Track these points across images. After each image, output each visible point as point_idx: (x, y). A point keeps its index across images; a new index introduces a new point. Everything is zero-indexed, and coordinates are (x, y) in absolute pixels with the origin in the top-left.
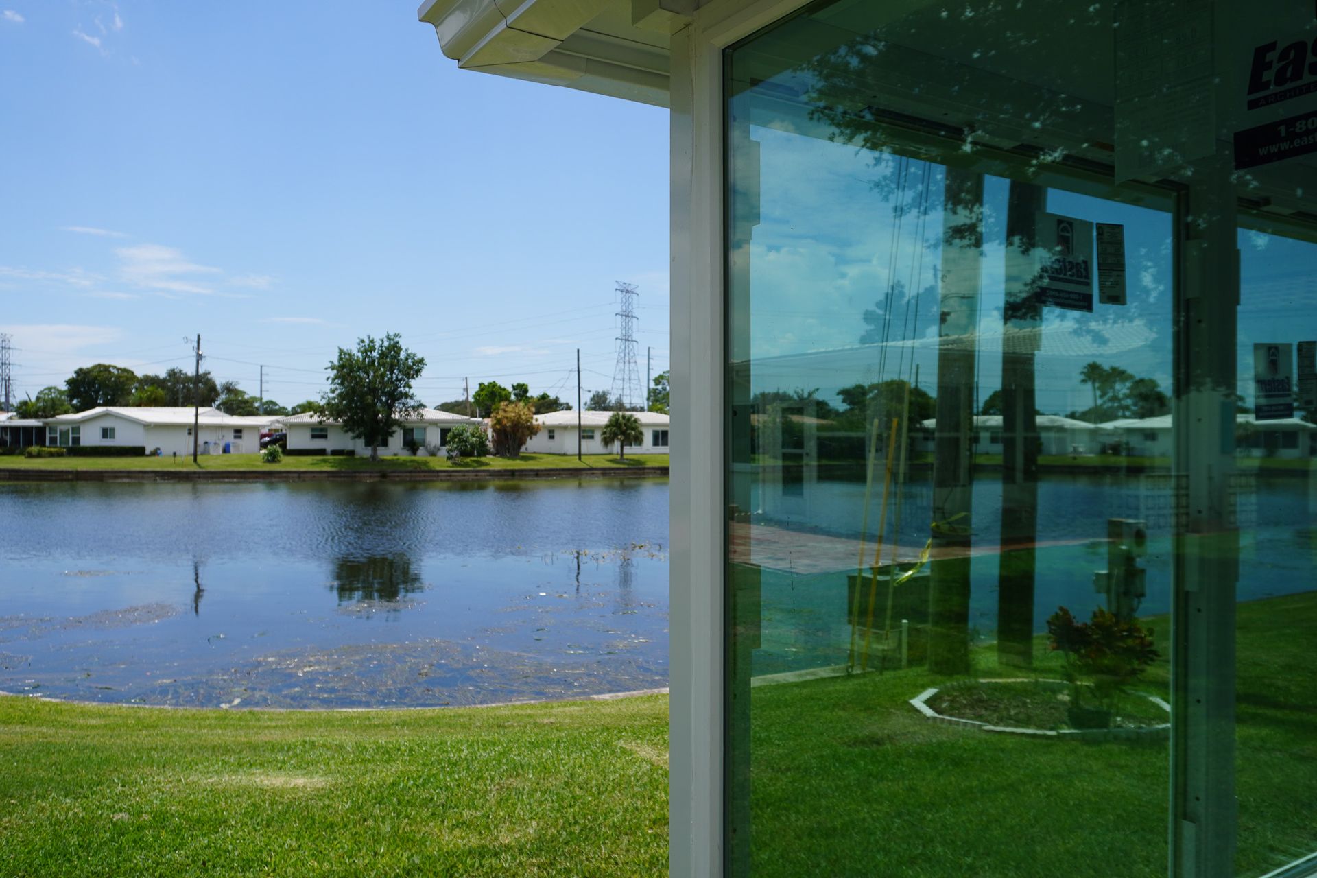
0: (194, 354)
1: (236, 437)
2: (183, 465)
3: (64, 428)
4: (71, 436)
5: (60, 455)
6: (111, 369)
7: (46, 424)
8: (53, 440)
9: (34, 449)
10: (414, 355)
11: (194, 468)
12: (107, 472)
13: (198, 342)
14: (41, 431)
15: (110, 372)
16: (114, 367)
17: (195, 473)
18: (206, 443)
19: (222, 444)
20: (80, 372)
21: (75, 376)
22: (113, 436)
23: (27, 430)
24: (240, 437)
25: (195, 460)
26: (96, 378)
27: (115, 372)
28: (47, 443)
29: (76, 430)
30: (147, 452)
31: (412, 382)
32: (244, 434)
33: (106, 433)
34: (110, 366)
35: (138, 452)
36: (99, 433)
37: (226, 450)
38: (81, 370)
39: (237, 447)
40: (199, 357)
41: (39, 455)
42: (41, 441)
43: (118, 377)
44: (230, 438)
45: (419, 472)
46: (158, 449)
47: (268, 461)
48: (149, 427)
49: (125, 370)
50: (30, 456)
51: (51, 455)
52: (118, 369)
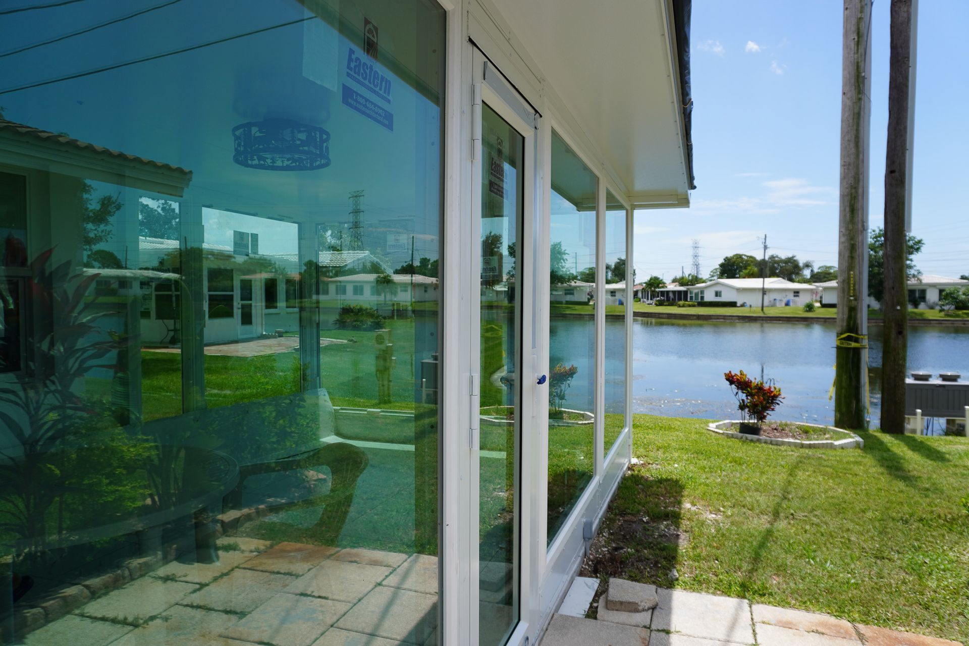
0: (763, 246)
1: (795, 296)
2: (754, 312)
3: (696, 291)
4: (700, 295)
5: (694, 306)
6: (743, 257)
7: (688, 289)
8: (691, 298)
9: (681, 303)
10: (914, 238)
11: (761, 315)
12: (713, 316)
13: (765, 239)
14: (686, 293)
15: (742, 258)
16: (745, 255)
17: (760, 317)
18: (775, 300)
19: (785, 301)
20: (726, 259)
21: (724, 261)
22: (720, 296)
23: (680, 292)
24: (798, 296)
25: (762, 310)
26: (734, 262)
27: (746, 258)
28: (689, 300)
29: (702, 292)
30: (738, 305)
31: (912, 257)
32: (801, 294)
33: (717, 294)
34: (742, 255)
35: (733, 304)
36: (714, 294)
37: (787, 304)
38: (727, 258)
39: (794, 302)
40: (766, 248)
41: (683, 306)
42: (686, 299)
43: (747, 261)
44: (790, 296)
45: (914, 320)
46: (745, 303)
47: (807, 311)
48: (739, 290)
49: (751, 257)
50: (680, 306)
51: (690, 306)
52: (747, 256)
